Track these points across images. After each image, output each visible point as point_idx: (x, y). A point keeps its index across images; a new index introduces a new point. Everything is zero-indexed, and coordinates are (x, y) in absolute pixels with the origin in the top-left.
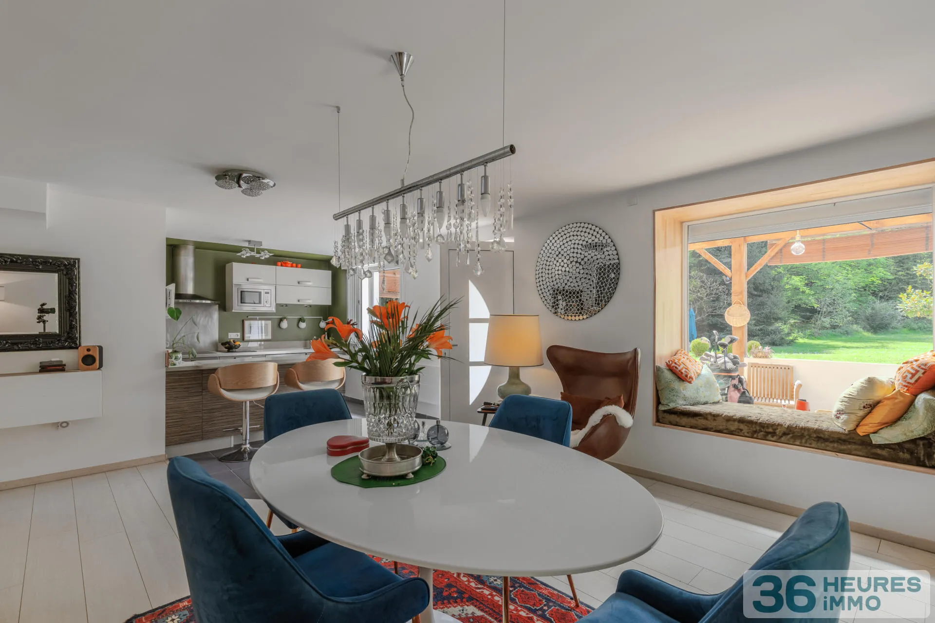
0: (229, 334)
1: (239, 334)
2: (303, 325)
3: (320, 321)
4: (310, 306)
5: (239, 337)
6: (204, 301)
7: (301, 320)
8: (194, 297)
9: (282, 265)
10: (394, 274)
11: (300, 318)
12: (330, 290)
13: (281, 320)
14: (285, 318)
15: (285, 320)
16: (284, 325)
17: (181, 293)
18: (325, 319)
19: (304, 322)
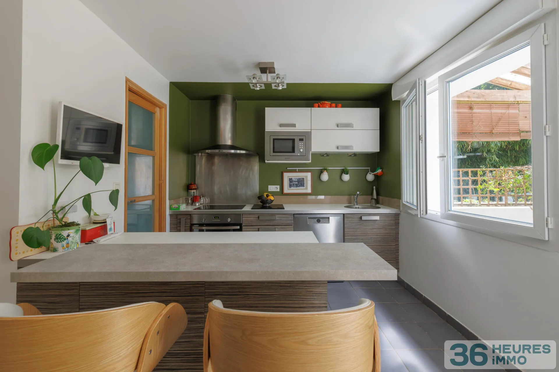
0: (269, 186)
1: (278, 187)
2: (346, 177)
3: (367, 172)
4: (355, 154)
5: (278, 190)
6: (238, 151)
7: (344, 172)
8: (232, 147)
9: (319, 107)
10: (471, 108)
11: (343, 170)
12: (378, 132)
13: (321, 172)
14: (326, 169)
15: (325, 171)
16: (325, 177)
17: (221, 144)
18: (373, 171)
19: (347, 174)
